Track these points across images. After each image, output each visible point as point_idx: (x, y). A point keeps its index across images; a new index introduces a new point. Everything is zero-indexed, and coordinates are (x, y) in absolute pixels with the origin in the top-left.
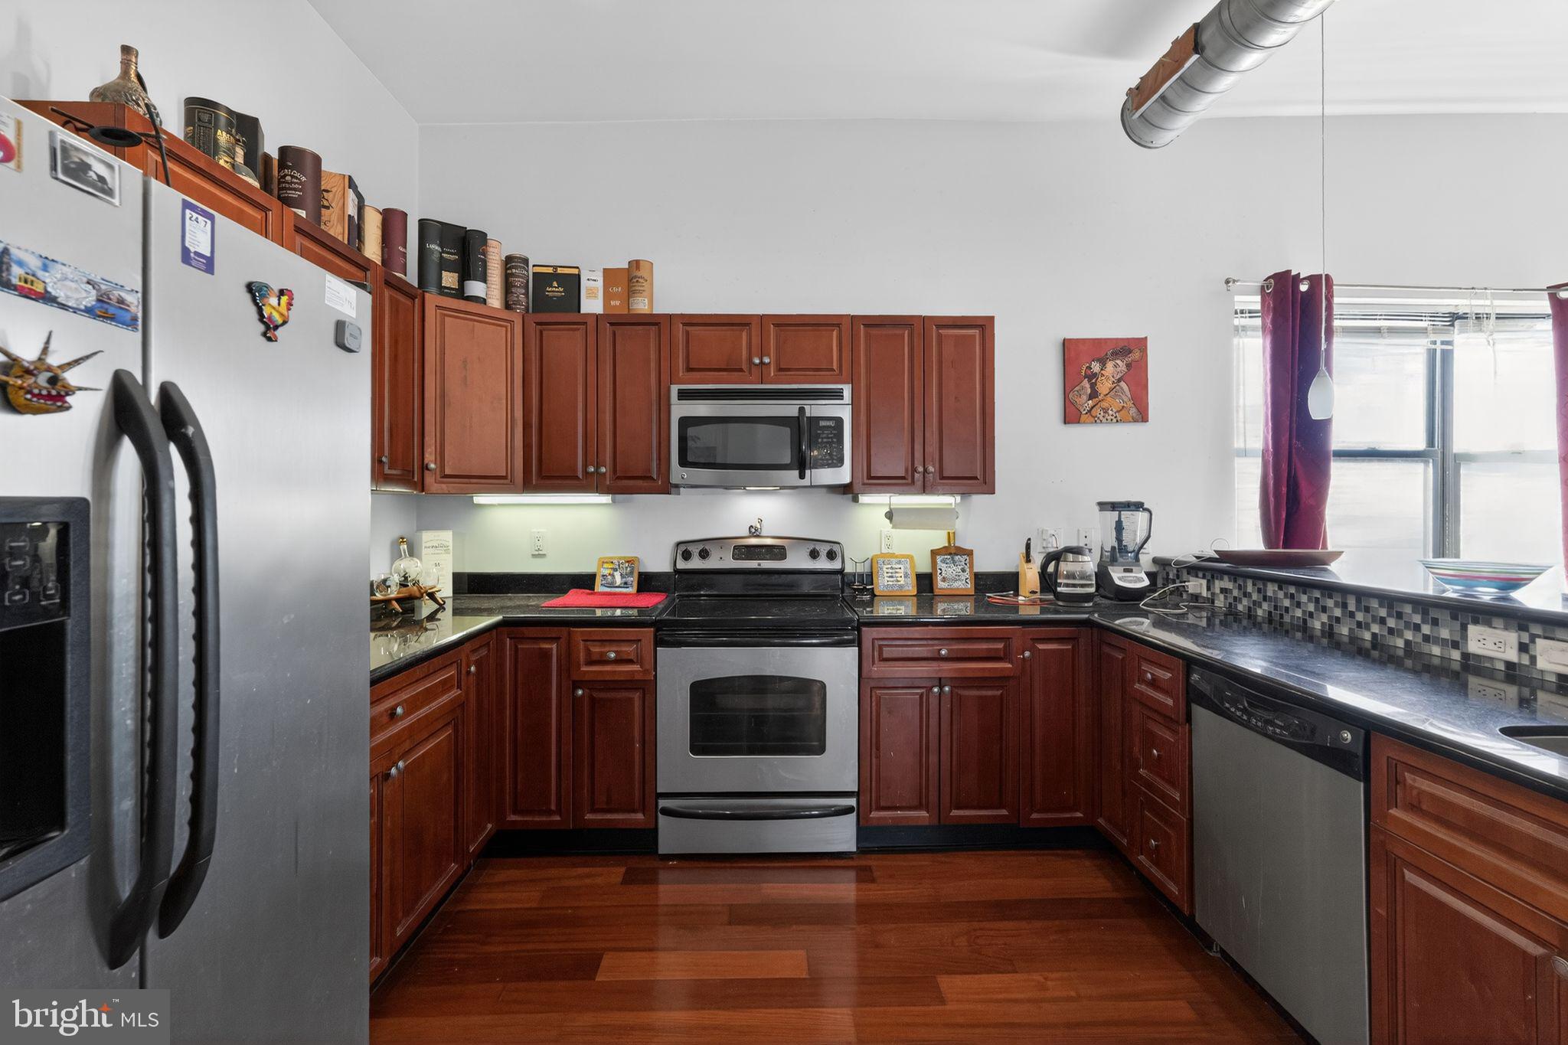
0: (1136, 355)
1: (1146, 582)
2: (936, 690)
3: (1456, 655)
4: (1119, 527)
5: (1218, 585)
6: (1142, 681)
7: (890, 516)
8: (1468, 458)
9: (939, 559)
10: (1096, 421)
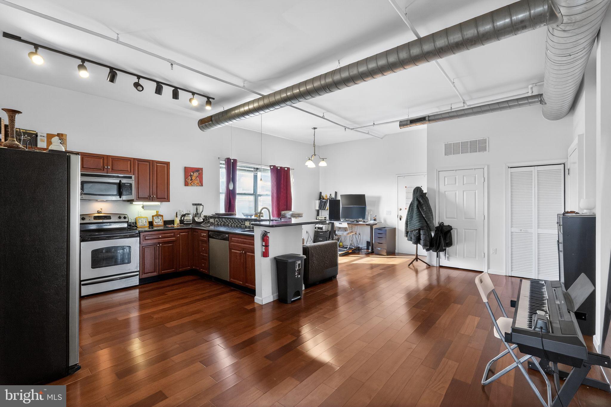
0: (200, 172)
1: (202, 220)
2: (158, 245)
3: (244, 226)
4: (197, 209)
5: (216, 220)
6: (202, 237)
7: (143, 207)
8: (260, 195)
9: (154, 217)
10: (192, 185)
